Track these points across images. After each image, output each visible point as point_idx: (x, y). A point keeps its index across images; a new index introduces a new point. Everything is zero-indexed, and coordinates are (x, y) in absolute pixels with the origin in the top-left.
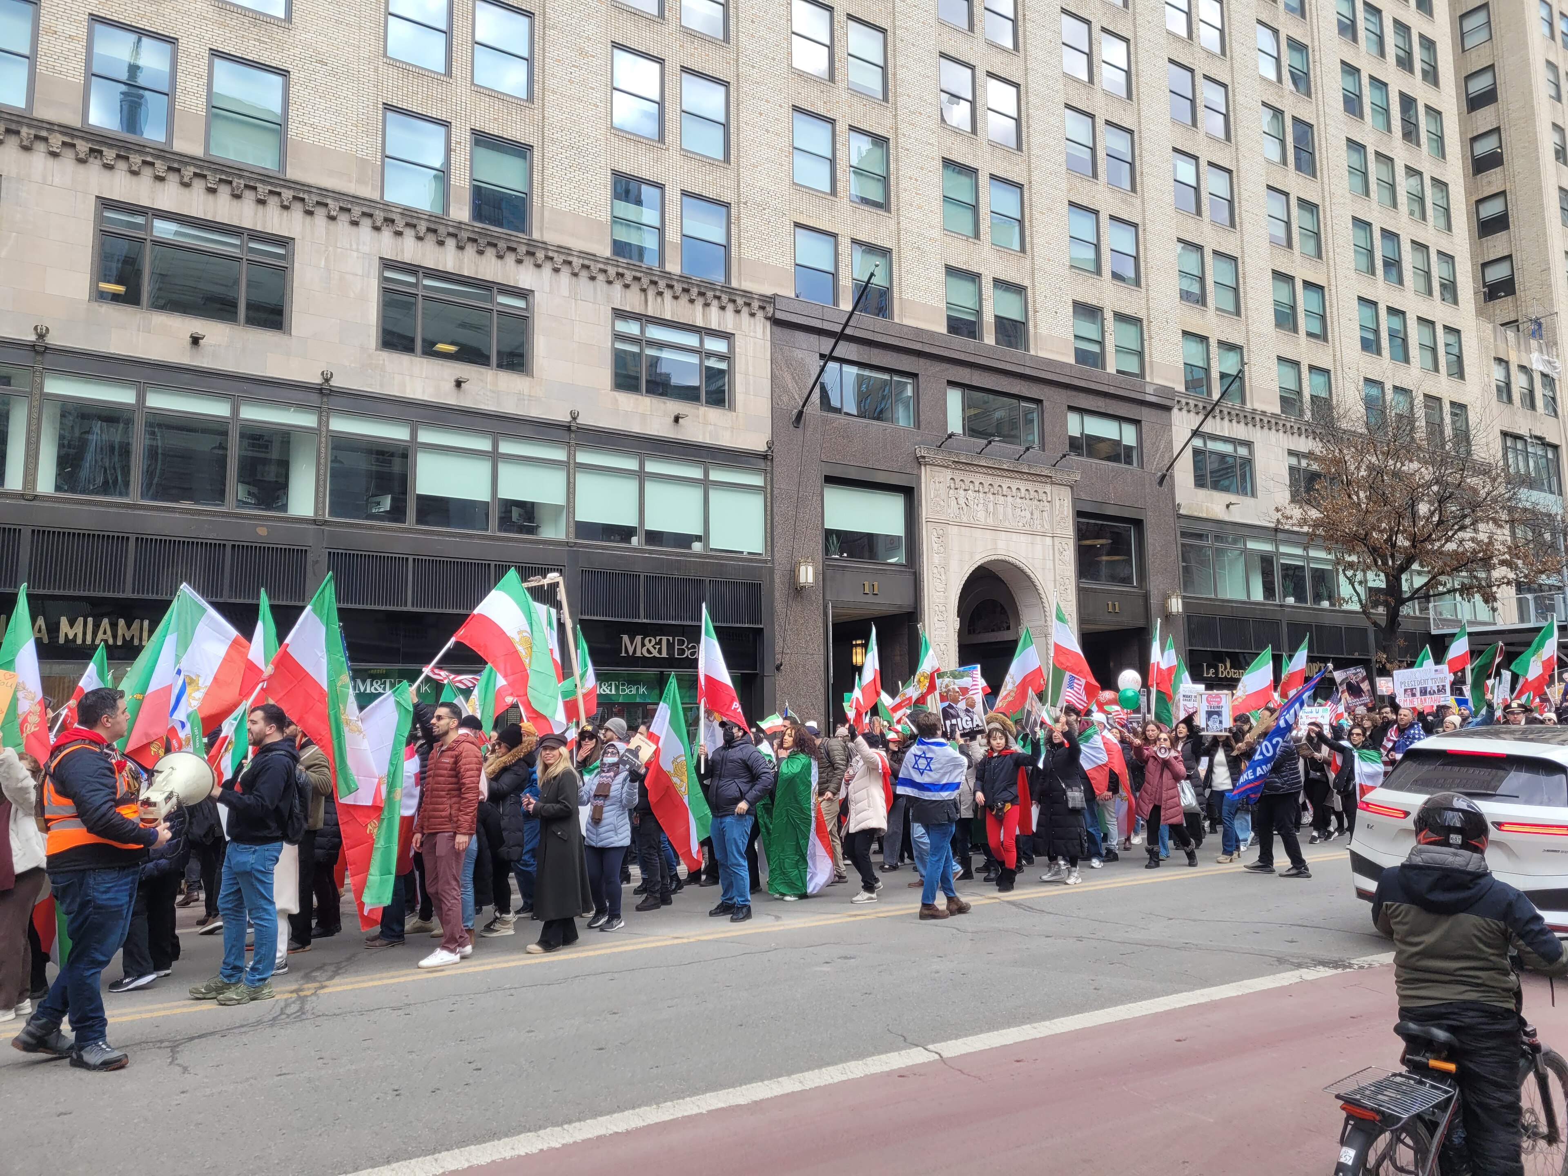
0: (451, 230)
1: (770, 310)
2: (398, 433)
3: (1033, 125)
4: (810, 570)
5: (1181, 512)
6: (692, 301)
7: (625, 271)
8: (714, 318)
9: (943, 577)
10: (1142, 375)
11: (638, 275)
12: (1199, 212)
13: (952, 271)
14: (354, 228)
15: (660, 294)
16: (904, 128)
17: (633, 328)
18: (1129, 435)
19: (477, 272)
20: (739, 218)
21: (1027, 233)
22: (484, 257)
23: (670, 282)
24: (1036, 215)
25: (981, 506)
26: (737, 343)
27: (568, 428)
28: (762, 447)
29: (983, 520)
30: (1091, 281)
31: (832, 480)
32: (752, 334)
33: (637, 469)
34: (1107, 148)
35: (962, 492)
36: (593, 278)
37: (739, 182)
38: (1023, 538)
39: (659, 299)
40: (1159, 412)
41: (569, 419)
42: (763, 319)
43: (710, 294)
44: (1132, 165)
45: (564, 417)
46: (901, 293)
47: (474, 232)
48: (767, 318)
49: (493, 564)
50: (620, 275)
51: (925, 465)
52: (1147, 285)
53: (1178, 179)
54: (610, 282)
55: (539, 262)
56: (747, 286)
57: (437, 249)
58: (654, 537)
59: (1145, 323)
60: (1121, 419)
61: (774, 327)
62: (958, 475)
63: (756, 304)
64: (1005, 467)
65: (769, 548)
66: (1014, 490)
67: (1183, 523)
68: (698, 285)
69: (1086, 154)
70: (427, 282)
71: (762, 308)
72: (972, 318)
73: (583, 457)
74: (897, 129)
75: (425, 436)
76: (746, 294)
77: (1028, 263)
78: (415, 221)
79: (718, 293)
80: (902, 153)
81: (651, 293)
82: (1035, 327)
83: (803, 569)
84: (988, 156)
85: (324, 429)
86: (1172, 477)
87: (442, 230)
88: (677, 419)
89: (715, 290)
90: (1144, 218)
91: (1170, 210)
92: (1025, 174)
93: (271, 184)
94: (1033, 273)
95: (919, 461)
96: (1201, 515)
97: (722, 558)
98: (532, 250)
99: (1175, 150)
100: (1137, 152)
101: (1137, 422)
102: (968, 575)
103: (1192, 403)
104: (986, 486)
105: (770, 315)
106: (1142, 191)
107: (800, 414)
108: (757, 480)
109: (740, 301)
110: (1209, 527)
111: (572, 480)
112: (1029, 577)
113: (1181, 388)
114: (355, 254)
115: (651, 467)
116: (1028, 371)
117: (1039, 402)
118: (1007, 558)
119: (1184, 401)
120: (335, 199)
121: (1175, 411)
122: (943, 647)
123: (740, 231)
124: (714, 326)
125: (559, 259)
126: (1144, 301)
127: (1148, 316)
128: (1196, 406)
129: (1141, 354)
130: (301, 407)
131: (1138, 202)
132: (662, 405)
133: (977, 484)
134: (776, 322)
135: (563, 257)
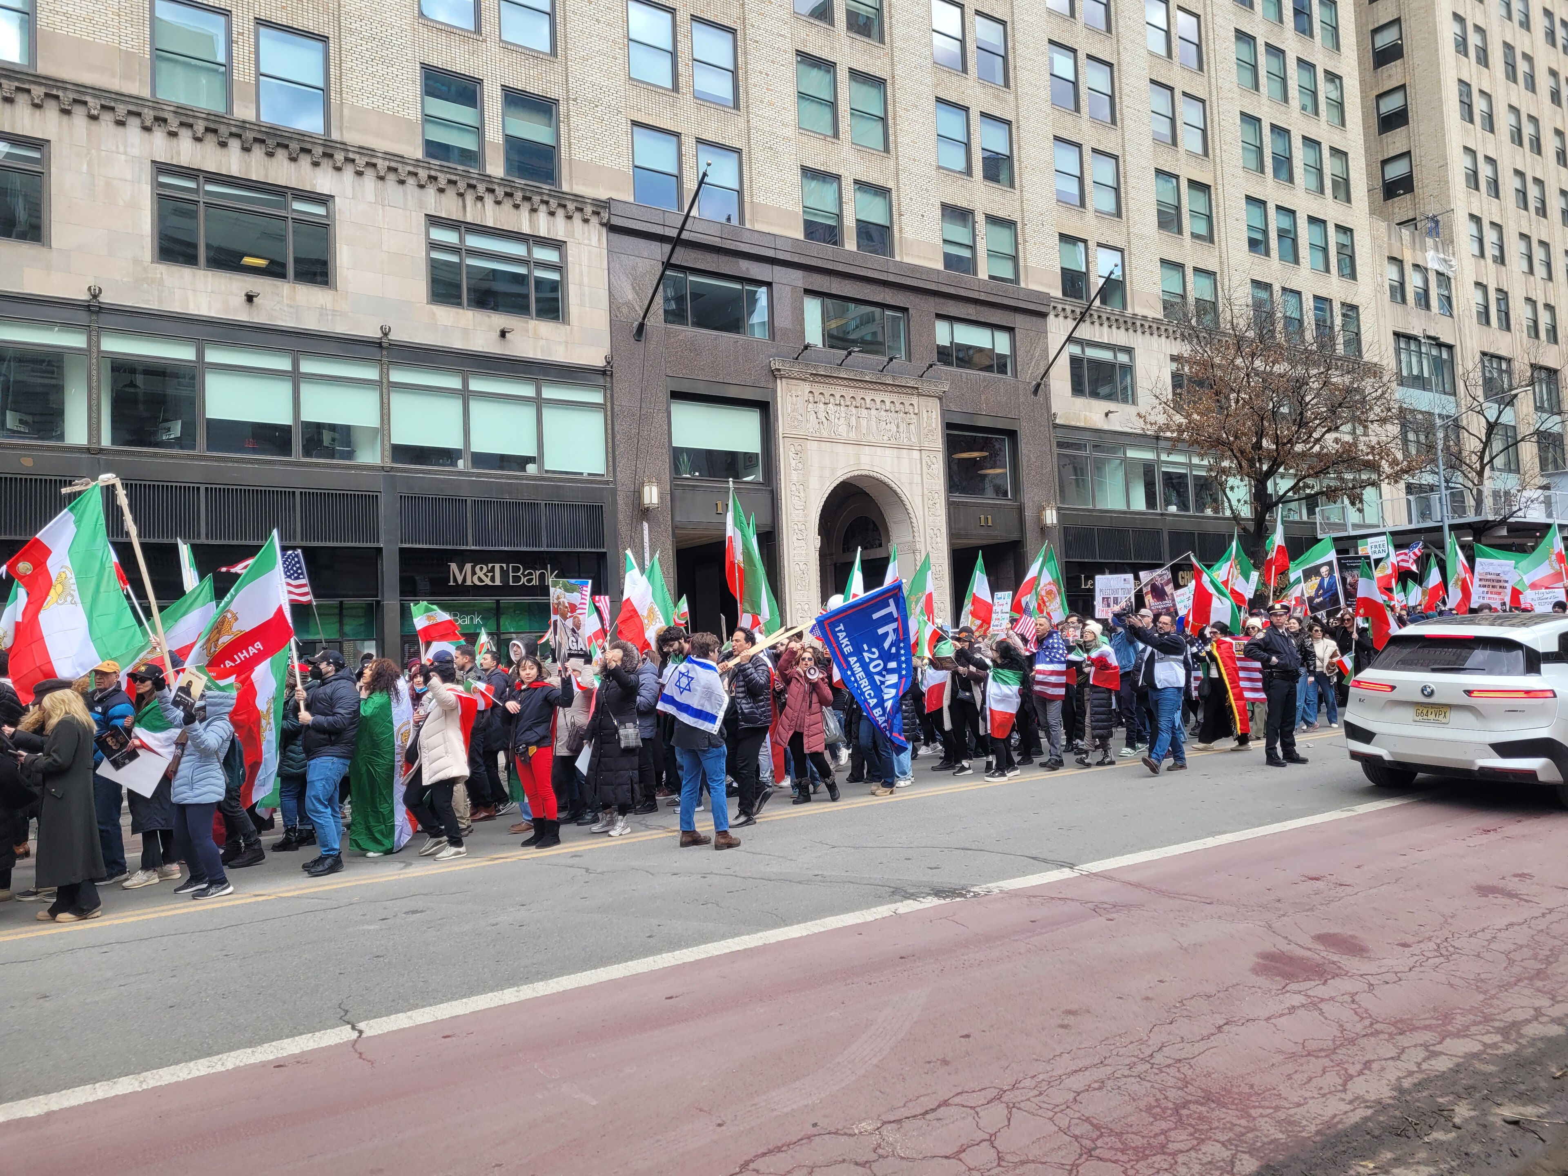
0: (234, 130)
1: (605, 215)
2: (184, 353)
3: (896, 16)
4: (655, 490)
5: (1058, 421)
6: (517, 206)
7: (439, 174)
8: (543, 225)
9: (802, 494)
10: (1017, 280)
11: (453, 178)
12: (1077, 109)
13: (809, 173)
14: (120, 129)
15: (480, 199)
16: (752, 18)
17: (450, 237)
18: (1002, 344)
19: (266, 176)
20: (568, 116)
21: (891, 132)
22: (274, 160)
23: (490, 186)
24: (900, 112)
25: (842, 420)
26: (569, 252)
27: (378, 344)
28: (600, 363)
29: (845, 434)
30: (960, 182)
31: (677, 396)
32: (586, 242)
33: (460, 387)
34: (976, 40)
35: (822, 406)
36: (402, 182)
37: (567, 76)
38: (888, 452)
39: (479, 204)
40: (1034, 319)
41: (379, 335)
42: (598, 226)
43: (536, 199)
44: (1005, 58)
45: (374, 333)
46: (752, 196)
47: (260, 131)
48: (602, 224)
49: (298, 491)
50: (433, 179)
51: (781, 378)
52: (1021, 186)
53: (1055, 73)
54: (421, 187)
55: (339, 164)
56: (579, 189)
57: (219, 151)
58: (481, 460)
59: (1019, 226)
60: (994, 327)
61: (612, 235)
62: (817, 388)
63: (589, 209)
64: (867, 378)
65: (611, 468)
66: (878, 402)
67: (1060, 433)
68: (522, 189)
69: (955, 46)
70: (209, 188)
71: (595, 213)
72: (832, 222)
73: (397, 376)
74: (744, 19)
75: (213, 356)
76: (577, 198)
77: (892, 163)
78: (191, 121)
79: (545, 198)
80: (751, 46)
81: (470, 198)
82: (900, 231)
83: (646, 489)
84: (847, 50)
85: (94, 349)
86: (1047, 386)
87: (223, 130)
88: (503, 334)
89: (542, 194)
90: (1018, 115)
91: (1046, 107)
92: (888, 68)
93: (18, 80)
94: (897, 175)
95: (775, 374)
96: (1078, 424)
97: (560, 480)
98: (329, 151)
99: (1051, 42)
100: (1010, 45)
101: (1010, 330)
102: (829, 491)
103: (1069, 308)
104: (848, 398)
105: (605, 221)
106: (1016, 86)
107: (641, 326)
108: (597, 397)
109: (571, 206)
110: (1087, 436)
111: (385, 401)
112: (895, 492)
113: (1058, 293)
114: (123, 157)
115: (476, 385)
116: (892, 278)
117: (905, 310)
118: (871, 474)
119: (1060, 307)
120: (95, 96)
121: (1051, 317)
122: (803, 567)
123: (569, 130)
124: (543, 232)
125: (361, 161)
126: (1017, 204)
127: (1023, 218)
128: (1073, 311)
129: (1015, 259)
130: (67, 326)
131: (1011, 97)
132: (486, 319)
133: (838, 397)
134: (613, 229)
135: (367, 159)
